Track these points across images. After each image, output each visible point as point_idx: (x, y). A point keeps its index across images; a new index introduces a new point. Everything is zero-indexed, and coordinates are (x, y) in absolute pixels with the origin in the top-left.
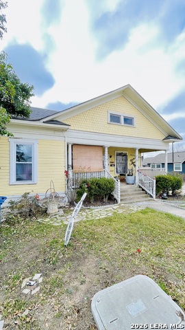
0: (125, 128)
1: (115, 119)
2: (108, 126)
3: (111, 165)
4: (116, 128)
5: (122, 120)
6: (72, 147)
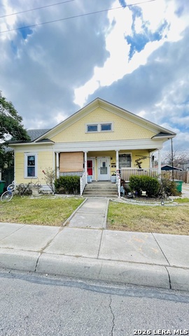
0: (102, 134)
1: (92, 128)
2: (86, 135)
3: (112, 166)
4: (93, 135)
5: (99, 128)
6: (59, 154)
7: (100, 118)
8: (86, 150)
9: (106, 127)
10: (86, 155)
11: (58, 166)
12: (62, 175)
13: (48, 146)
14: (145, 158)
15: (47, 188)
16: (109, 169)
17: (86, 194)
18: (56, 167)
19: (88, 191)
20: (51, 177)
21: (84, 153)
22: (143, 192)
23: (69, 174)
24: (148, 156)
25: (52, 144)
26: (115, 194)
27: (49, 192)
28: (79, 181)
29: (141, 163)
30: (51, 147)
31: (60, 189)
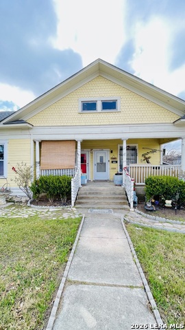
0: (103, 115)
1: (89, 106)
2: (80, 116)
3: (112, 162)
4: (90, 117)
5: (99, 106)
6: (40, 144)
7: (100, 91)
8: (79, 138)
9: (110, 106)
10: (79, 145)
11: (38, 160)
12: (44, 174)
13: (24, 132)
14: (154, 151)
15: (19, 192)
16: (109, 166)
17: (80, 203)
18: (35, 162)
19: (82, 198)
20: (26, 177)
21: (76, 142)
22: (167, 202)
23: (54, 173)
24: (158, 149)
25: (29, 129)
26: (124, 203)
27: (23, 200)
28: (70, 184)
29: (149, 158)
30: (27, 132)
31: (40, 196)
